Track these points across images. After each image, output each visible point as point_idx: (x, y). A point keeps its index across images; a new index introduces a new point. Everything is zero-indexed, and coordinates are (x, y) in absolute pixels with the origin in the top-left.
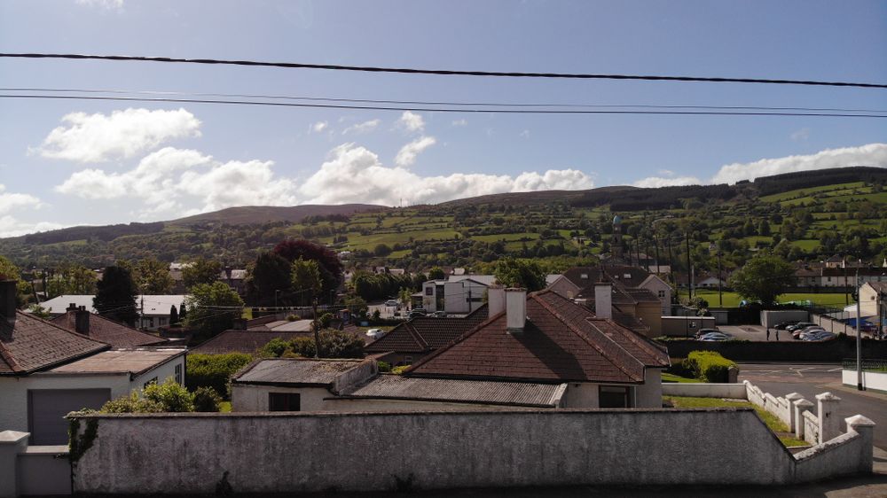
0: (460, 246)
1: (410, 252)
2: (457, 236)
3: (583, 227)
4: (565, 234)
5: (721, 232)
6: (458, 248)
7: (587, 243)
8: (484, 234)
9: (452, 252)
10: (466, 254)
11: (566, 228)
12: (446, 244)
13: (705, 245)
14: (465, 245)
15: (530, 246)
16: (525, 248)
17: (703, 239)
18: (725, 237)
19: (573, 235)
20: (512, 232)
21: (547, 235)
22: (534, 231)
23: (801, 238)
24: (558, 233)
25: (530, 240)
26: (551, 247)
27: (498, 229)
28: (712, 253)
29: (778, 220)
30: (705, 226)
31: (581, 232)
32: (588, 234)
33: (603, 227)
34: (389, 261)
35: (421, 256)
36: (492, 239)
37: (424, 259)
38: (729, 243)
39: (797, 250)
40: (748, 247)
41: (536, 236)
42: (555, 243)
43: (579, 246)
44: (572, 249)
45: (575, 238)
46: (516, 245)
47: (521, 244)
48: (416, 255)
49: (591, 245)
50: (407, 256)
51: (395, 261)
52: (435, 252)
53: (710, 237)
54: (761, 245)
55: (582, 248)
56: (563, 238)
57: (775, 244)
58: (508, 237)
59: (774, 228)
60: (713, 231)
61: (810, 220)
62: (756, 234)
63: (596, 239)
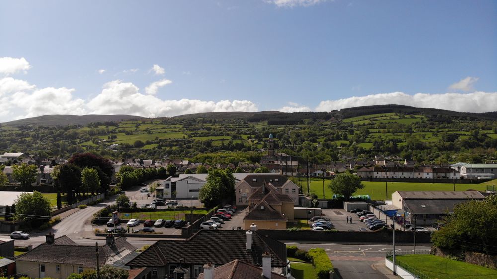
0: (186, 143)
1: (156, 145)
2: (184, 137)
3: (254, 133)
4: (244, 137)
5: (323, 138)
6: (185, 144)
7: (256, 142)
8: (200, 136)
9: (181, 146)
10: (190, 148)
11: (245, 133)
12: (178, 141)
13: (315, 144)
14: (189, 142)
15: (226, 143)
16: (223, 144)
17: (314, 141)
18: (325, 141)
19: (248, 138)
20: (216, 135)
21: (235, 137)
22: (228, 135)
23: (363, 142)
24: (240, 136)
25: (225, 140)
26: (237, 144)
27: (208, 133)
28: (319, 149)
29: (352, 132)
30: (315, 135)
31: (253, 136)
32: (257, 137)
33: (264, 134)
34: (143, 151)
35: (162, 148)
36: (205, 139)
37: (165, 150)
38: (327, 144)
39: (362, 149)
40: (337, 146)
41: (229, 138)
42: (239, 142)
43: (252, 144)
44: (248, 146)
45: (250, 139)
46: (217, 142)
47: (220, 142)
48: (159, 148)
49: (258, 144)
50: (154, 148)
51: (146, 151)
52: (171, 146)
53: (318, 140)
54: (343, 145)
55: (253, 145)
56: (243, 139)
57: (350, 145)
58: (214, 138)
59: (350, 136)
60: (319, 137)
61: (368, 132)
62: (341, 139)
63: (260, 140)
